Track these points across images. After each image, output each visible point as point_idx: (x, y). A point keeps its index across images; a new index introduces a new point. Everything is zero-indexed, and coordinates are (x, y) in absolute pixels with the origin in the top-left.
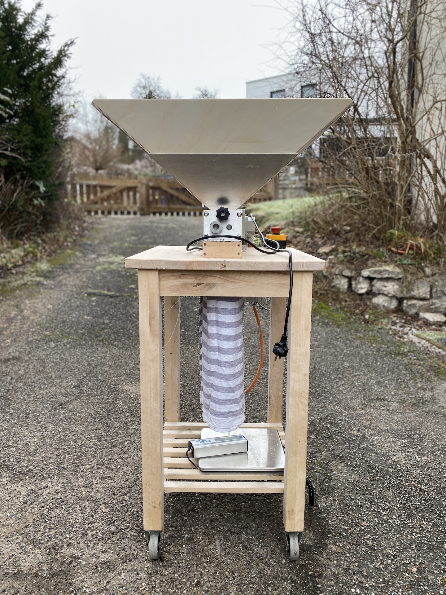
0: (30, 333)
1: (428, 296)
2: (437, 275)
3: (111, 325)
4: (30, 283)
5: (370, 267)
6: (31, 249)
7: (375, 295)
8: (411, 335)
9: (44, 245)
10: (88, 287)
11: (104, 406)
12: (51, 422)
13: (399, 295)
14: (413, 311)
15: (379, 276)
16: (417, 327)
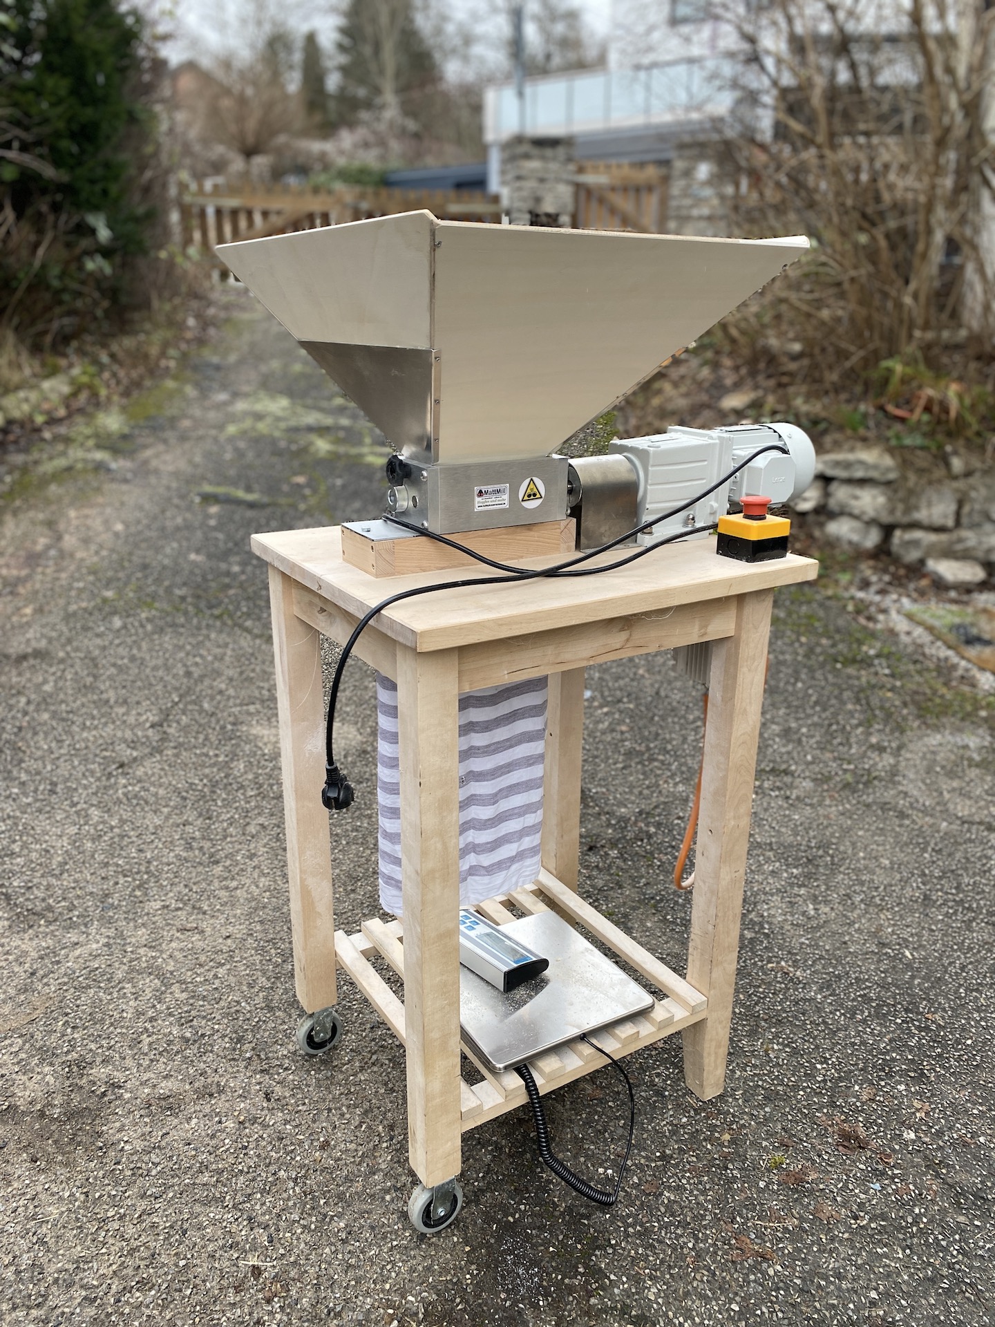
0: (73, 593)
1: (950, 523)
2: (978, 475)
3: (243, 577)
4: (79, 466)
5: (827, 452)
6: (85, 379)
7: (832, 515)
8: (894, 614)
9: (115, 367)
10: (203, 478)
11: (207, 771)
12: (97, 806)
13: (886, 519)
14: (913, 556)
15: (843, 474)
16: (915, 595)
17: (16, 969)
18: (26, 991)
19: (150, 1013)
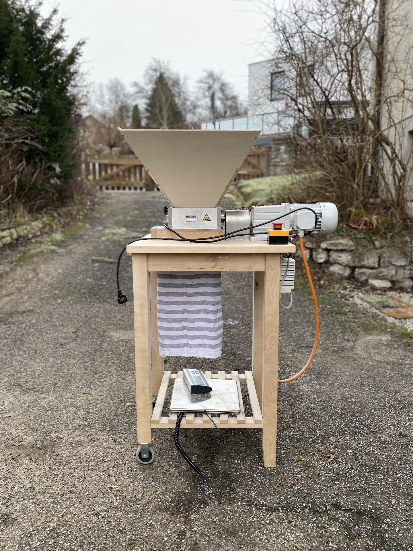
0: (43, 292)
1: (376, 266)
2: (385, 247)
3: (107, 286)
4: (45, 251)
5: (328, 240)
6: (48, 222)
7: (332, 264)
8: (356, 298)
9: (60, 218)
10: (93, 254)
11: (93, 346)
12: (53, 357)
13: (352, 265)
14: (363, 278)
15: (335, 248)
16: (364, 292)
17: (23, 405)
18: (27, 412)
19: (72, 417)
